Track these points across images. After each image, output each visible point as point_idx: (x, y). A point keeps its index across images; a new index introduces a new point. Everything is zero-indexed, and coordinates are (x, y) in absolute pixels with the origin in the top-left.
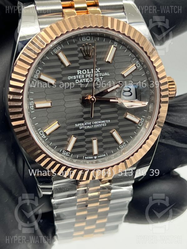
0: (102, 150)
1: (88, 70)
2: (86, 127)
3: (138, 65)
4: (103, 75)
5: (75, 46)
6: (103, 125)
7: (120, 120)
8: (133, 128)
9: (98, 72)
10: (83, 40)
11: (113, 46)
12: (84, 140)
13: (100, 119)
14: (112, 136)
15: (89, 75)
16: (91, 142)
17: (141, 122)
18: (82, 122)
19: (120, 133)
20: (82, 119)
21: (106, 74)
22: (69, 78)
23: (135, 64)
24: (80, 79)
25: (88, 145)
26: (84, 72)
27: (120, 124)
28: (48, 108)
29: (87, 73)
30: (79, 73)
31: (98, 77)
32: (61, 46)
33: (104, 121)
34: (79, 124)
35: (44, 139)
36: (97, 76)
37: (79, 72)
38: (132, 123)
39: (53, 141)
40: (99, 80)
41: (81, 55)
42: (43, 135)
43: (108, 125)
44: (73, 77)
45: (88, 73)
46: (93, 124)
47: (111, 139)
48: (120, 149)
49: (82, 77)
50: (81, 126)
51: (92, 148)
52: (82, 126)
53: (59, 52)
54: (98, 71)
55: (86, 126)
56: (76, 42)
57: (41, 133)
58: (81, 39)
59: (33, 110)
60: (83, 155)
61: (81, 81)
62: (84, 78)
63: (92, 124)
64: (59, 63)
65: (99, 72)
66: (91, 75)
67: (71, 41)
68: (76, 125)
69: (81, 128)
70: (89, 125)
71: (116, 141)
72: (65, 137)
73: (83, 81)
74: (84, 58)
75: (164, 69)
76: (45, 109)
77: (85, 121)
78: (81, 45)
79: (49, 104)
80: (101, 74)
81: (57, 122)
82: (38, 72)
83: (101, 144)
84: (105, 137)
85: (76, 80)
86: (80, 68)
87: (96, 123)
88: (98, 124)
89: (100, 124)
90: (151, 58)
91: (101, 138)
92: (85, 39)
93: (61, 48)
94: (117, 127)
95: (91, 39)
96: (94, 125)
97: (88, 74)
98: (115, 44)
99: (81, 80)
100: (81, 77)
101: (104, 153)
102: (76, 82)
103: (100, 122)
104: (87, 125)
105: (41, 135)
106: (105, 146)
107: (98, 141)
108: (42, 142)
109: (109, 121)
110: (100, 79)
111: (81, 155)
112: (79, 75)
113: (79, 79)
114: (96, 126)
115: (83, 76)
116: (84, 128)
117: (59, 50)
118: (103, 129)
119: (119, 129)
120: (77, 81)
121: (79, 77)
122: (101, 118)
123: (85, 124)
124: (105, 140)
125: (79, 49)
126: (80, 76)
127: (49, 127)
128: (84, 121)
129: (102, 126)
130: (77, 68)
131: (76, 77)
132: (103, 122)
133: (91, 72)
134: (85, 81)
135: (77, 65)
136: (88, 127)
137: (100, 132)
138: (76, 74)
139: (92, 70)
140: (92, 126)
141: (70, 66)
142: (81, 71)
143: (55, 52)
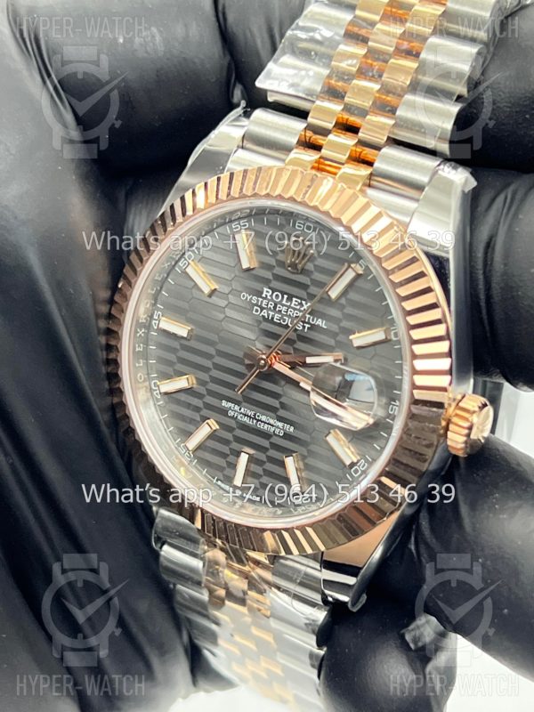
1: (286, 296)
2: (242, 417)
3: (396, 335)
4: (313, 320)
6: (277, 431)
10: (298, 226)
13: (275, 415)
15: (284, 309)
16: (238, 454)
17: (359, 467)
18: (238, 403)
19: (305, 467)
21: (320, 322)
22: (244, 296)
23: (383, 329)
24: (264, 308)
26: (277, 296)
27: (313, 447)
29: (280, 303)
30: (266, 295)
31: (301, 321)
32: (249, 221)
33: (280, 424)
34: (230, 404)
36: (300, 318)
37: (266, 292)
39: (172, 414)
40: (301, 328)
41: (282, 257)
42: (156, 390)
43: (287, 436)
44: (251, 299)
45: (284, 302)
46: (257, 418)
48: (293, 503)
49: (269, 306)
50: (233, 410)
51: (233, 466)
52: (236, 411)
54: (306, 307)
55: (243, 414)
57: (156, 385)
58: (294, 224)
59: (155, 330)
60: (216, 475)
61: (265, 313)
62: (272, 311)
63: (255, 418)
65: (307, 310)
66: (287, 310)
67: (272, 217)
68: (224, 403)
69: (231, 413)
70: (248, 416)
72: (196, 416)
73: (268, 317)
74: (287, 266)
77: (244, 404)
80: (309, 318)
83: (257, 469)
84: (272, 460)
85: (255, 307)
86: (271, 285)
87: (264, 418)
88: (268, 424)
89: (271, 425)
91: (263, 457)
92: (302, 226)
93: (247, 226)
94: (303, 451)
96: (258, 420)
97: (283, 305)
98: (360, 264)
99: (265, 311)
100: (267, 305)
101: (258, 494)
102: (254, 312)
103: (272, 421)
104: (245, 415)
105: (154, 389)
106: (266, 480)
107: (251, 459)
109: (292, 429)
110: (304, 327)
112: (263, 298)
113: (262, 309)
114: (261, 426)
115: (271, 304)
116: (237, 417)
117: (243, 228)
118: (274, 440)
120: (257, 311)
122: (279, 413)
123: (242, 410)
124: (268, 466)
126: (265, 302)
128: (241, 402)
129: (274, 431)
130: (266, 282)
131: (258, 301)
133: (291, 304)
134: (272, 318)
135: (268, 275)
136: (246, 419)
137: (265, 443)
138: (259, 294)
139: (294, 299)
140: (255, 421)
141: (254, 272)
142: (271, 292)
143: (235, 230)
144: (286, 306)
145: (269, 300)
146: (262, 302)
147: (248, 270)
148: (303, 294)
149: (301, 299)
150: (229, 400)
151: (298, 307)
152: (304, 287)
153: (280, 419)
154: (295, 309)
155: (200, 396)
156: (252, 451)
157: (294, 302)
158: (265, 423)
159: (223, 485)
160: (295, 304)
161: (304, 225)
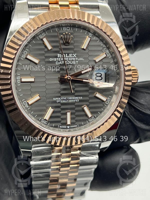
0: (74, 121)
1: (66, 54)
3: (108, 54)
4: (79, 59)
7: (91, 98)
8: (101, 105)
9: (75, 56)
10: (64, 29)
11: (88, 36)
12: (59, 112)
13: (74, 96)
14: (83, 111)
15: (67, 59)
17: (108, 100)
18: (60, 97)
19: (90, 108)
20: (59, 95)
21: (81, 59)
22: (51, 60)
23: (105, 53)
24: (60, 61)
25: (63, 117)
26: (63, 55)
27: (90, 101)
28: (32, 83)
30: (59, 56)
31: (74, 61)
32: (45, 33)
34: (56, 99)
35: (27, 108)
37: (59, 55)
38: (100, 101)
39: (35, 111)
41: (61, 42)
42: (26, 105)
43: (81, 101)
44: (54, 59)
45: (67, 57)
47: (83, 113)
48: (89, 122)
50: (58, 100)
52: (59, 100)
53: (44, 38)
54: (75, 55)
55: (62, 100)
56: (58, 31)
57: (25, 103)
58: (62, 29)
59: (19, 84)
60: (58, 124)
61: (60, 63)
62: (63, 61)
63: (67, 100)
64: (43, 47)
65: (76, 57)
66: (69, 59)
67: (53, 29)
68: (54, 99)
69: (58, 101)
70: (64, 100)
71: (86, 115)
73: (62, 63)
74: (64, 44)
75: (129, 59)
76: (29, 83)
77: (62, 96)
78: (62, 34)
79: (32, 80)
81: (39, 95)
82: (25, 53)
83: (74, 116)
84: (77, 111)
85: (56, 62)
86: (60, 52)
87: (70, 98)
88: (72, 99)
89: (73, 99)
90: (118, 48)
91: (74, 111)
92: (66, 29)
93: (45, 35)
94: (88, 103)
95: (71, 29)
96: (68, 100)
97: (66, 58)
98: (90, 35)
99: (60, 62)
100: (61, 60)
101: (76, 124)
102: (56, 64)
103: (74, 98)
104: (63, 100)
106: (77, 118)
107: (72, 114)
108: (25, 111)
109: (82, 98)
110: (76, 62)
111: (56, 124)
113: (59, 62)
114: (70, 101)
115: (62, 59)
116: (60, 102)
117: (43, 36)
118: (76, 104)
119: (89, 105)
120: (57, 63)
122: (75, 94)
124: (77, 114)
125: (60, 37)
127: (31, 98)
129: (75, 101)
130: (57, 52)
132: (76, 98)
135: (58, 49)
137: (73, 106)
138: (56, 57)
139: (70, 54)
141: (52, 50)
142: (60, 55)
143: (41, 38)
144: (67, 58)
145: (61, 58)
146: (58, 59)
149: (72, 53)
150: (56, 97)
153: (76, 96)
154: (71, 58)
157: (70, 55)
158: (71, 99)
160: (71, 56)
161: (66, 28)
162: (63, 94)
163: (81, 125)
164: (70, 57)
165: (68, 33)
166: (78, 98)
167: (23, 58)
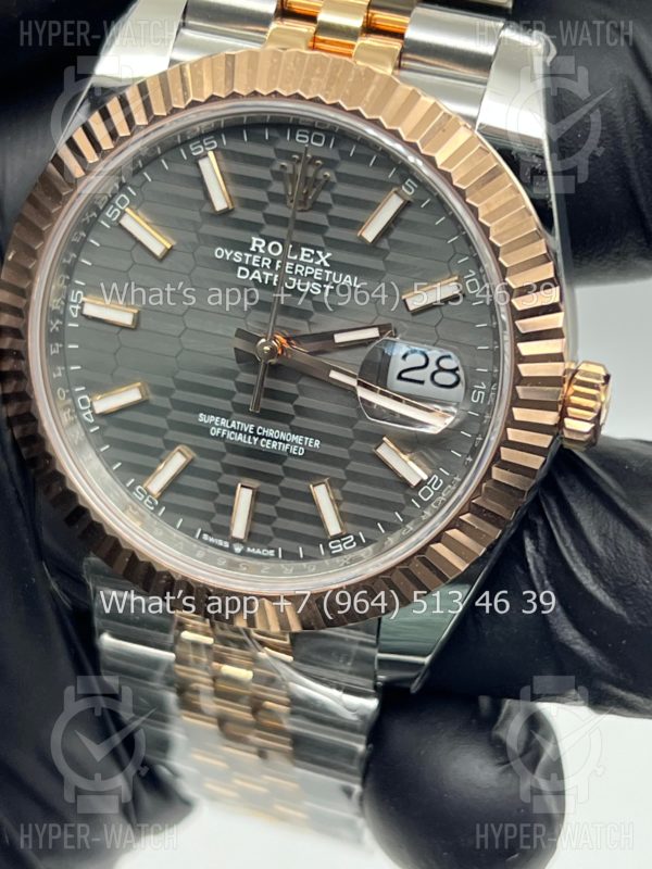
0: (265, 530)
1: (289, 247)
2: (233, 436)
3: (473, 285)
4: (337, 278)
5: (268, 152)
6: (293, 450)
7: (356, 455)
8: (397, 497)
9: (322, 263)
10: (300, 138)
12: (214, 475)
13: (287, 426)
14: (309, 498)
15: (289, 265)
16: (232, 491)
17: (430, 485)
18: (227, 415)
19: (344, 497)
20: (226, 405)
21: (347, 280)
22: (219, 253)
23: (458, 278)
24: (256, 268)
26: (275, 248)
27: (354, 466)
28: (124, 331)
29: (282, 257)
30: (257, 248)
31: (317, 281)
32: (218, 138)
33: (298, 439)
34: (212, 418)
35: (86, 426)
36: (315, 277)
37: (257, 242)
38: (392, 478)
39: (116, 443)
40: (319, 291)
41: (278, 188)
42: (86, 410)
43: (310, 455)
44: (232, 256)
45: (288, 256)
46: (259, 433)
47: (306, 508)
48: (330, 552)
49: (263, 263)
50: (217, 427)
51: (228, 510)
52: (223, 427)
54: (323, 259)
55: (236, 431)
56: (272, 141)
57: (84, 402)
58: (293, 137)
59: (74, 320)
60: (198, 525)
61: (256, 275)
62: (268, 271)
63: (255, 435)
64: (199, 194)
65: (326, 264)
66: (294, 267)
67: (259, 132)
68: (202, 418)
69: (214, 432)
70: (243, 432)
71: (318, 520)
72: (156, 442)
73: (263, 280)
76: (117, 329)
77: (235, 415)
78: (287, 155)
79: (126, 318)
80: (331, 275)
81: (139, 384)
82: (122, 202)
84: (289, 493)
85: (240, 268)
86: (263, 232)
87: (270, 433)
88: (278, 440)
89: (282, 441)
91: (273, 490)
92: (307, 137)
93: (216, 146)
94: (339, 473)
95: (327, 143)
96: (261, 437)
97: (287, 260)
98: (406, 186)
99: (257, 272)
100: (260, 263)
101: (270, 545)
102: (239, 276)
103: (283, 436)
104: (239, 432)
105: (82, 408)
106: (281, 523)
107: (257, 497)
109: (317, 443)
110: (323, 289)
111: (191, 523)
112: (253, 253)
113: (252, 269)
114: (266, 445)
115: (266, 261)
116: (225, 436)
117: (208, 149)
118: (289, 463)
119: (342, 482)
120: (243, 273)
121: (254, 260)
122: (293, 423)
123: (233, 425)
124: (285, 503)
126: (256, 258)
128: (230, 413)
129: (288, 450)
130: (255, 228)
131: (244, 258)
132: (295, 438)
133: (299, 257)
134: (270, 281)
135: (255, 216)
136: (240, 437)
137: (277, 469)
138: (244, 247)
139: (303, 250)
140: (256, 440)
141: (233, 216)
142: (263, 242)
143: (194, 154)
144: (291, 261)
147: (226, 212)
148: (318, 240)
149: (316, 248)
150: (209, 411)
151: (311, 261)
152: (319, 229)
153: (296, 431)
154: (305, 264)
155: (162, 412)
156: (256, 484)
157: (303, 254)
158: (273, 439)
159: (212, 540)
160: (305, 258)
161: (310, 136)
162: (241, 409)
163: (290, 556)
164: (302, 259)
165: (315, 158)
166: (303, 442)
167: (107, 220)
